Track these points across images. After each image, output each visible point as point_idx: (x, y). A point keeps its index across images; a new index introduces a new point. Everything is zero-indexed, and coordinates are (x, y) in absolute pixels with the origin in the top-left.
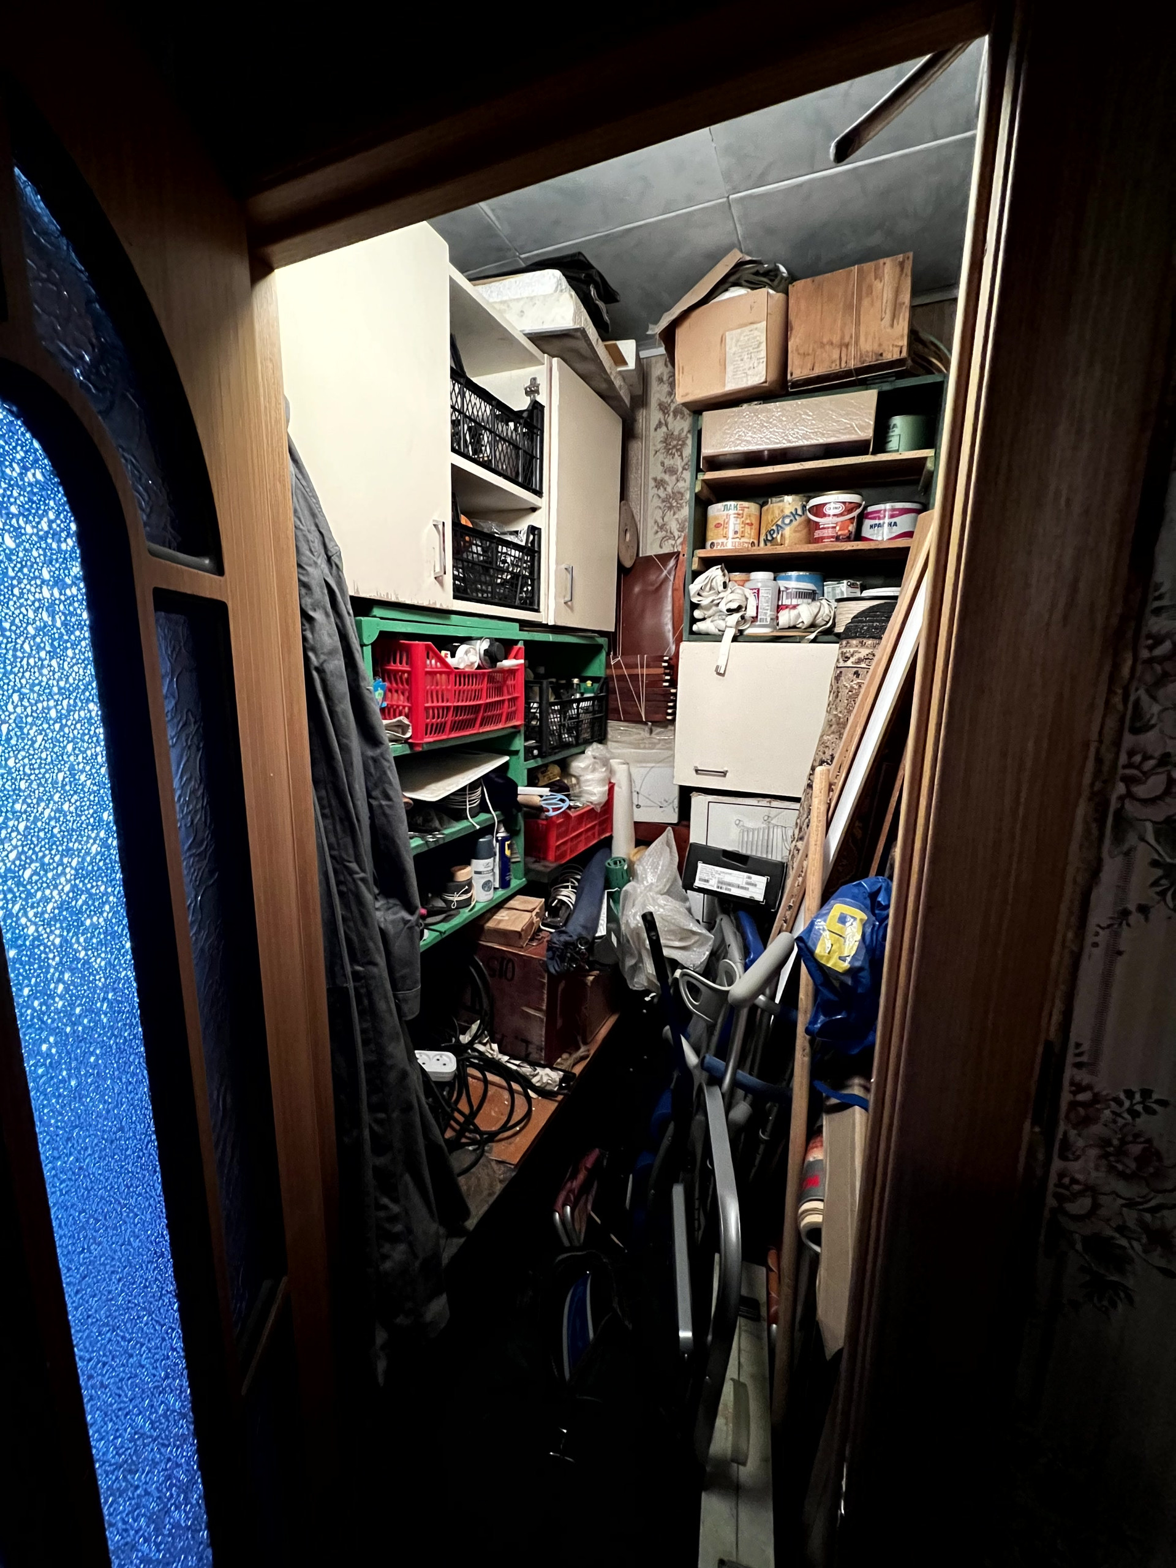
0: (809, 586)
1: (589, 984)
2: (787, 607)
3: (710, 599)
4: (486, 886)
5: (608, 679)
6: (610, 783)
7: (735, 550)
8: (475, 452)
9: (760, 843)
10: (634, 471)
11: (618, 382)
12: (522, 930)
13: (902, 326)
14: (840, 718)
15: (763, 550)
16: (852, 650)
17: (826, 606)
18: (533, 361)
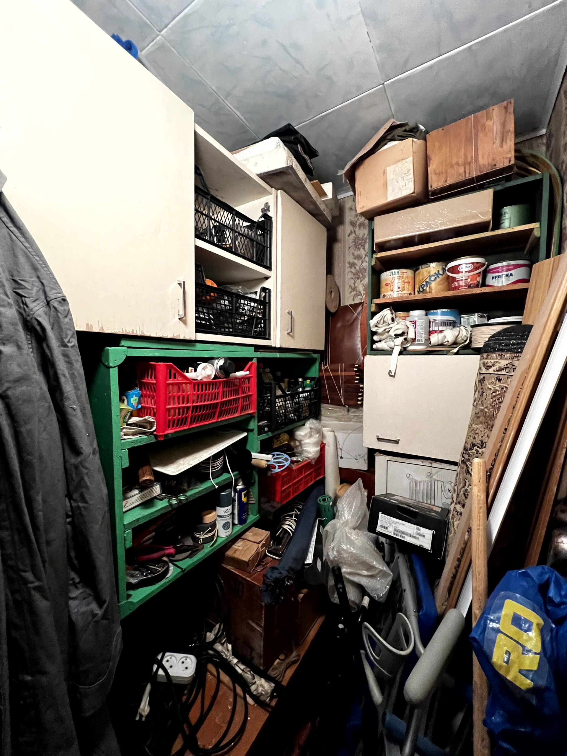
0: (450, 318)
1: (300, 601)
2: (436, 332)
3: (384, 328)
4: (226, 526)
5: (320, 379)
6: (323, 443)
7: (398, 298)
8: (219, 241)
9: (425, 494)
10: (337, 259)
11: (322, 207)
12: (249, 560)
13: (510, 144)
14: (486, 412)
15: (417, 296)
16: (492, 361)
17: (464, 330)
18: (265, 192)
